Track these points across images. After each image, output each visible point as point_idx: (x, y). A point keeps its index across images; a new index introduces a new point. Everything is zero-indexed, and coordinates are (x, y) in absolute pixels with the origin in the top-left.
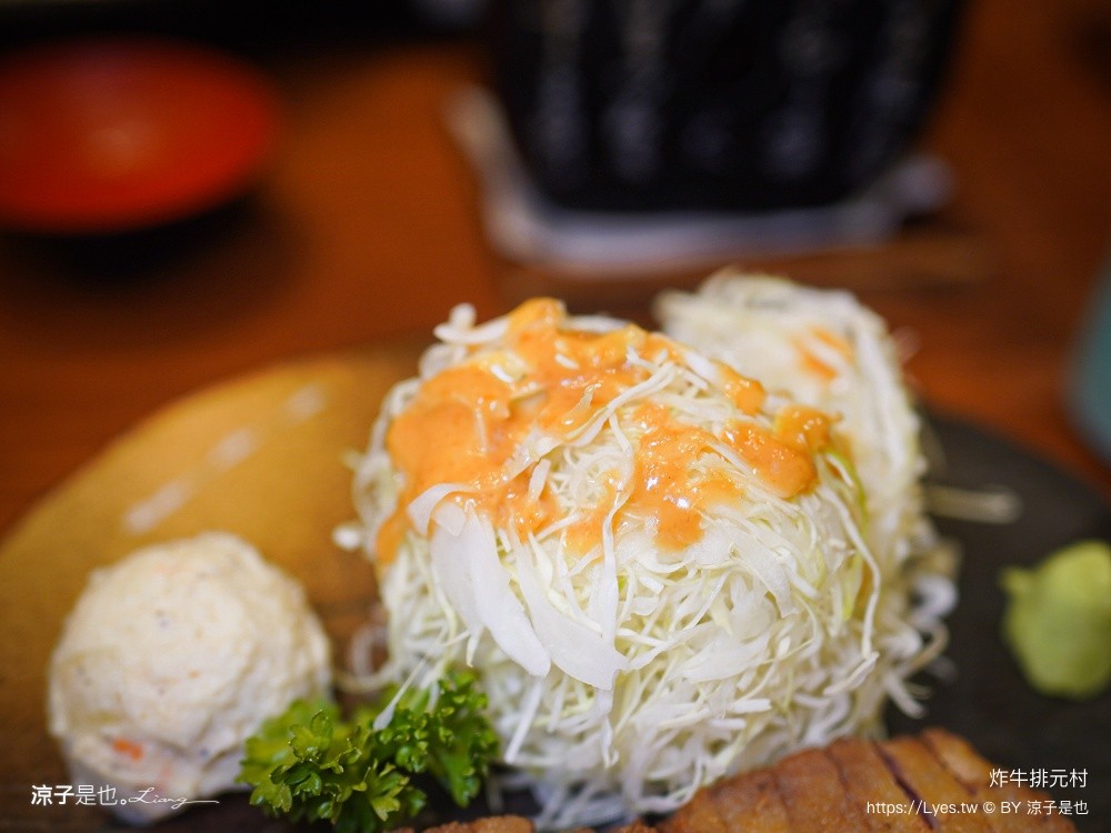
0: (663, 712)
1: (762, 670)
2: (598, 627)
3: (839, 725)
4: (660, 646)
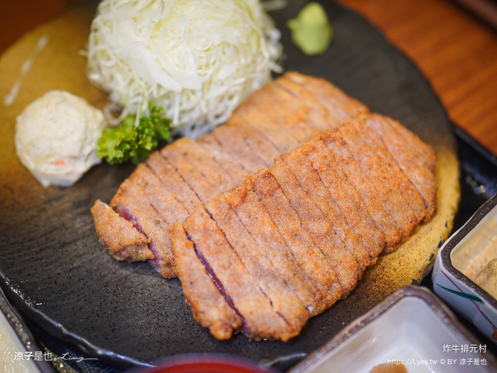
1: (239, 69)
4: (210, 72)
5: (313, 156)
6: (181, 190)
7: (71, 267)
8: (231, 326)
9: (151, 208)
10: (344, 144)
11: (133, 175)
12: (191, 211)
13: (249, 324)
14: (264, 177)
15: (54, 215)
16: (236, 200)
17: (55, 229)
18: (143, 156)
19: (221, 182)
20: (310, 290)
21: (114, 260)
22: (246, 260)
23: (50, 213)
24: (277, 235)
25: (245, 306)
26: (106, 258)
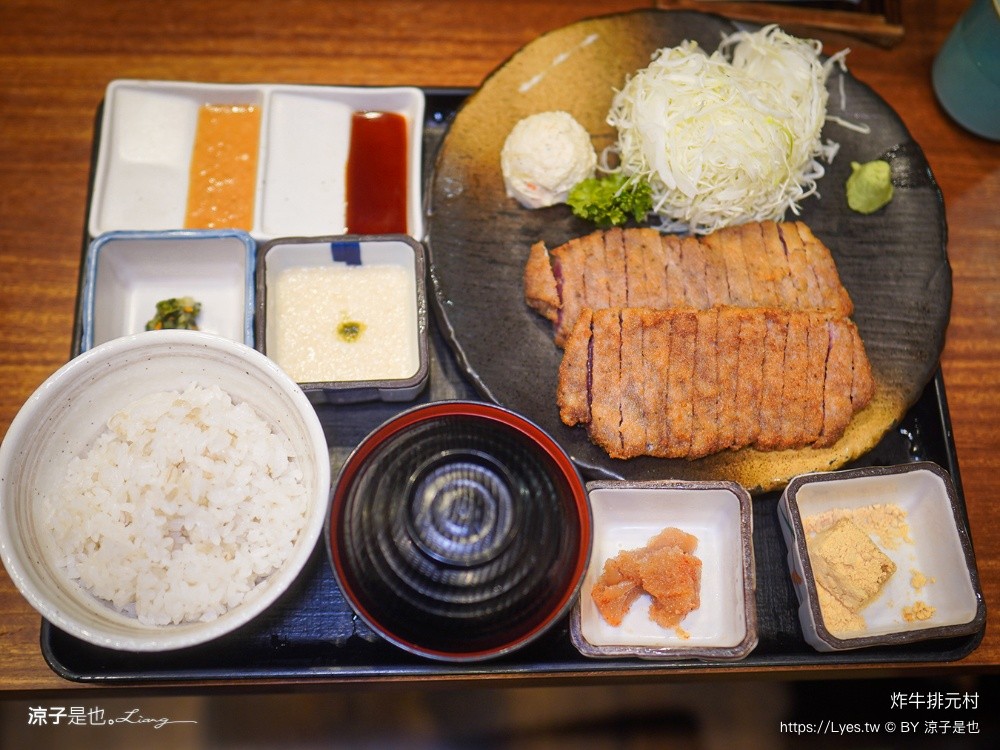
0: (707, 207)
1: (743, 198)
2: (692, 179)
3: (766, 216)
4: (712, 188)
5: (747, 325)
6: (617, 278)
7: (487, 285)
8: (578, 418)
9: (581, 279)
10: (785, 332)
11: (587, 238)
12: (613, 304)
13: (593, 426)
14: (687, 317)
15: (500, 229)
16: (649, 322)
17: (494, 242)
18: (605, 226)
19: (655, 294)
20: (660, 434)
21: (525, 302)
22: (625, 377)
23: (499, 224)
24: (665, 371)
25: (600, 411)
26: (519, 295)
